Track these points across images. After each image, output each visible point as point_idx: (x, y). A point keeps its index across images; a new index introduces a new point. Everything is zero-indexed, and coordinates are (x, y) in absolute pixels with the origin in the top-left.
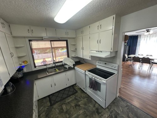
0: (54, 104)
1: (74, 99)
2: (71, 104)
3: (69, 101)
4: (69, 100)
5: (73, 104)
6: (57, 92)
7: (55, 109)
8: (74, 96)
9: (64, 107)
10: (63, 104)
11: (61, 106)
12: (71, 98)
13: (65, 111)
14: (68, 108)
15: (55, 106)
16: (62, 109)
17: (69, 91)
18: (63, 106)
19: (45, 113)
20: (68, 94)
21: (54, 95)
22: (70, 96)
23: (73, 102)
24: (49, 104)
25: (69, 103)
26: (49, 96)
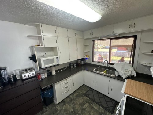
0: (86, 96)
1: (100, 112)
2: (92, 111)
3: (94, 107)
4: (96, 107)
5: (93, 113)
6: (98, 92)
7: (83, 98)
8: (103, 111)
9: (87, 105)
10: (89, 103)
11: (87, 102)
12: (99, 108)
13: (83, 108)
14: (87, 110)
15: (84, 97)
16: (84, 104)
17: (106, 102)
18: (87, 103)
19: (78, 94)
20: (101, 102)
21: (94, 91)
22: (100, 105)
23: (95, 112)
24: (85, 92)
25: (92, 107)
26: (91, 88)
